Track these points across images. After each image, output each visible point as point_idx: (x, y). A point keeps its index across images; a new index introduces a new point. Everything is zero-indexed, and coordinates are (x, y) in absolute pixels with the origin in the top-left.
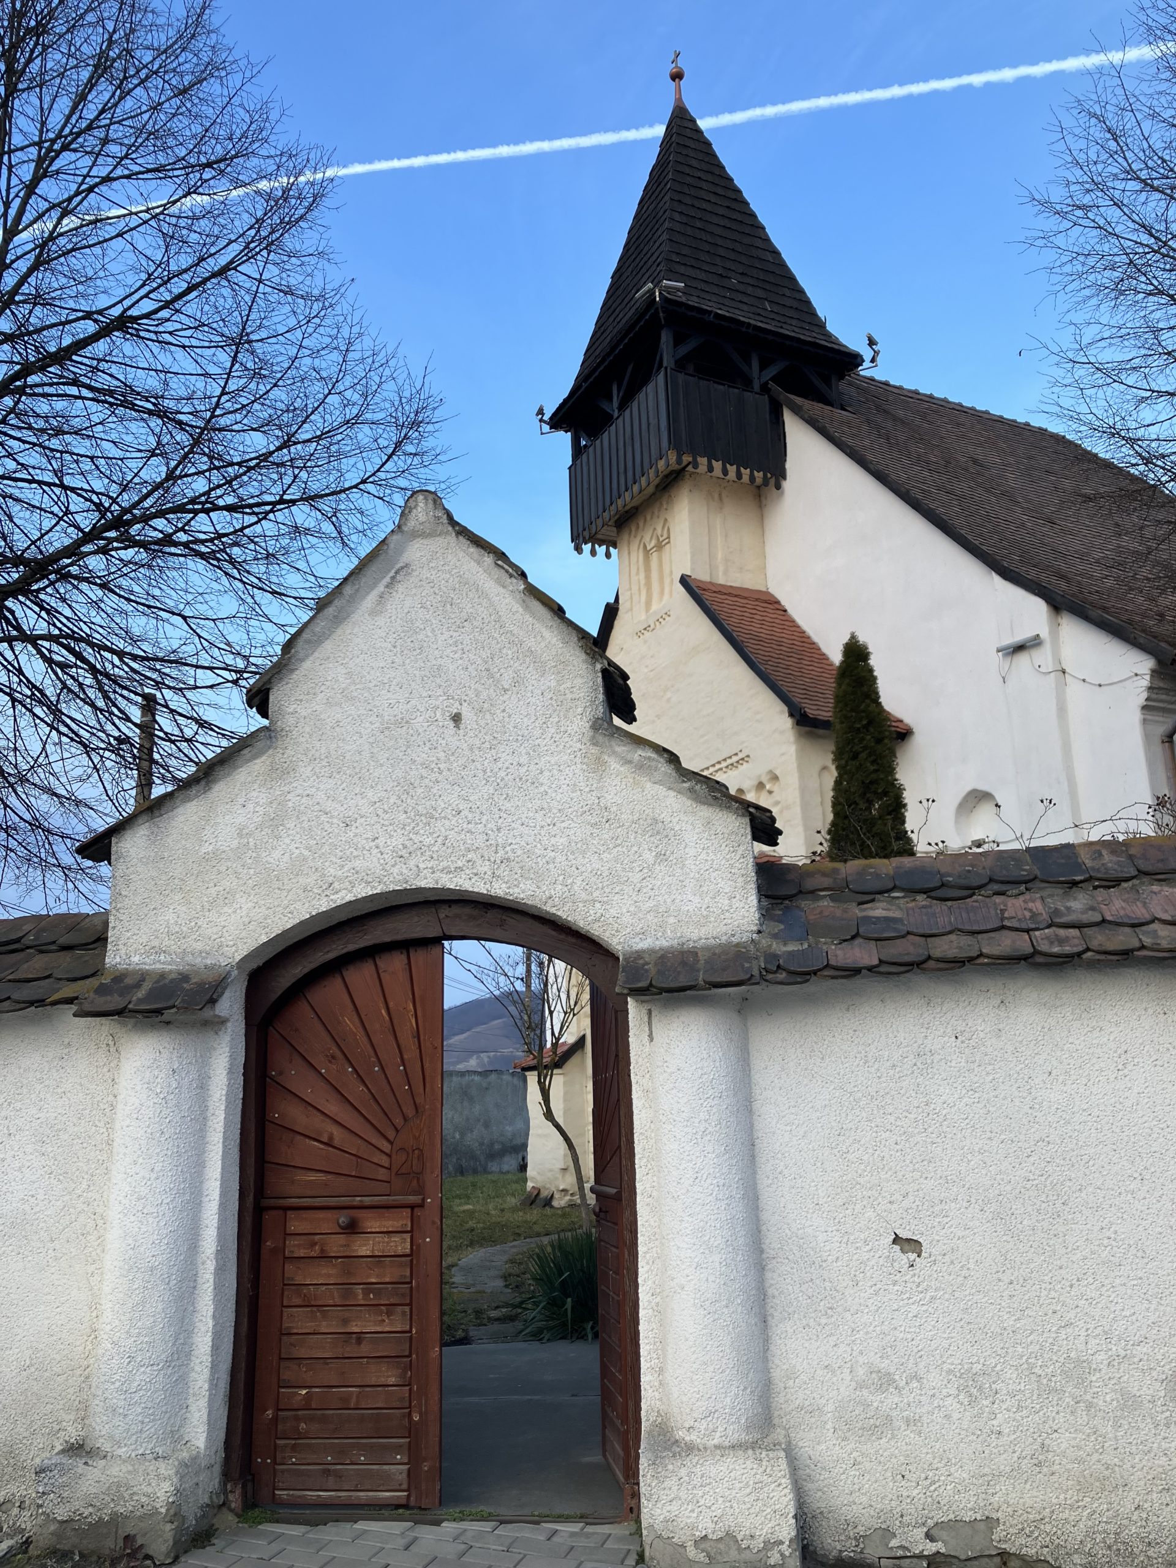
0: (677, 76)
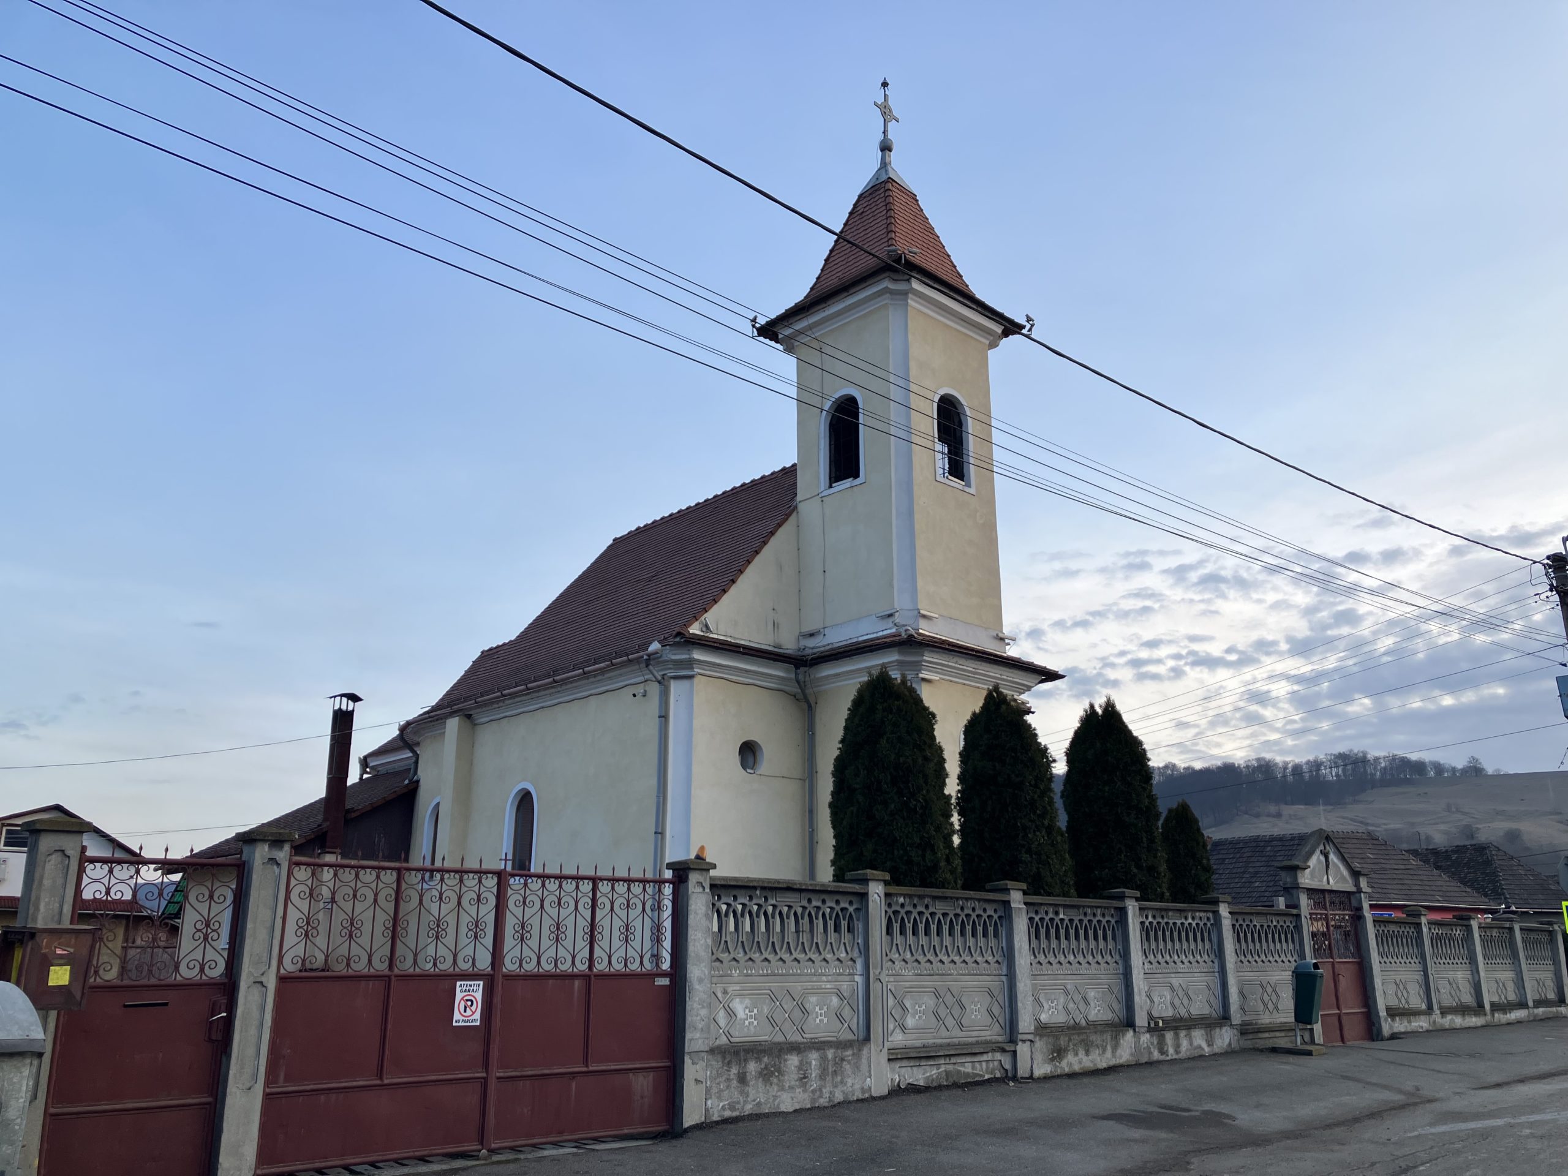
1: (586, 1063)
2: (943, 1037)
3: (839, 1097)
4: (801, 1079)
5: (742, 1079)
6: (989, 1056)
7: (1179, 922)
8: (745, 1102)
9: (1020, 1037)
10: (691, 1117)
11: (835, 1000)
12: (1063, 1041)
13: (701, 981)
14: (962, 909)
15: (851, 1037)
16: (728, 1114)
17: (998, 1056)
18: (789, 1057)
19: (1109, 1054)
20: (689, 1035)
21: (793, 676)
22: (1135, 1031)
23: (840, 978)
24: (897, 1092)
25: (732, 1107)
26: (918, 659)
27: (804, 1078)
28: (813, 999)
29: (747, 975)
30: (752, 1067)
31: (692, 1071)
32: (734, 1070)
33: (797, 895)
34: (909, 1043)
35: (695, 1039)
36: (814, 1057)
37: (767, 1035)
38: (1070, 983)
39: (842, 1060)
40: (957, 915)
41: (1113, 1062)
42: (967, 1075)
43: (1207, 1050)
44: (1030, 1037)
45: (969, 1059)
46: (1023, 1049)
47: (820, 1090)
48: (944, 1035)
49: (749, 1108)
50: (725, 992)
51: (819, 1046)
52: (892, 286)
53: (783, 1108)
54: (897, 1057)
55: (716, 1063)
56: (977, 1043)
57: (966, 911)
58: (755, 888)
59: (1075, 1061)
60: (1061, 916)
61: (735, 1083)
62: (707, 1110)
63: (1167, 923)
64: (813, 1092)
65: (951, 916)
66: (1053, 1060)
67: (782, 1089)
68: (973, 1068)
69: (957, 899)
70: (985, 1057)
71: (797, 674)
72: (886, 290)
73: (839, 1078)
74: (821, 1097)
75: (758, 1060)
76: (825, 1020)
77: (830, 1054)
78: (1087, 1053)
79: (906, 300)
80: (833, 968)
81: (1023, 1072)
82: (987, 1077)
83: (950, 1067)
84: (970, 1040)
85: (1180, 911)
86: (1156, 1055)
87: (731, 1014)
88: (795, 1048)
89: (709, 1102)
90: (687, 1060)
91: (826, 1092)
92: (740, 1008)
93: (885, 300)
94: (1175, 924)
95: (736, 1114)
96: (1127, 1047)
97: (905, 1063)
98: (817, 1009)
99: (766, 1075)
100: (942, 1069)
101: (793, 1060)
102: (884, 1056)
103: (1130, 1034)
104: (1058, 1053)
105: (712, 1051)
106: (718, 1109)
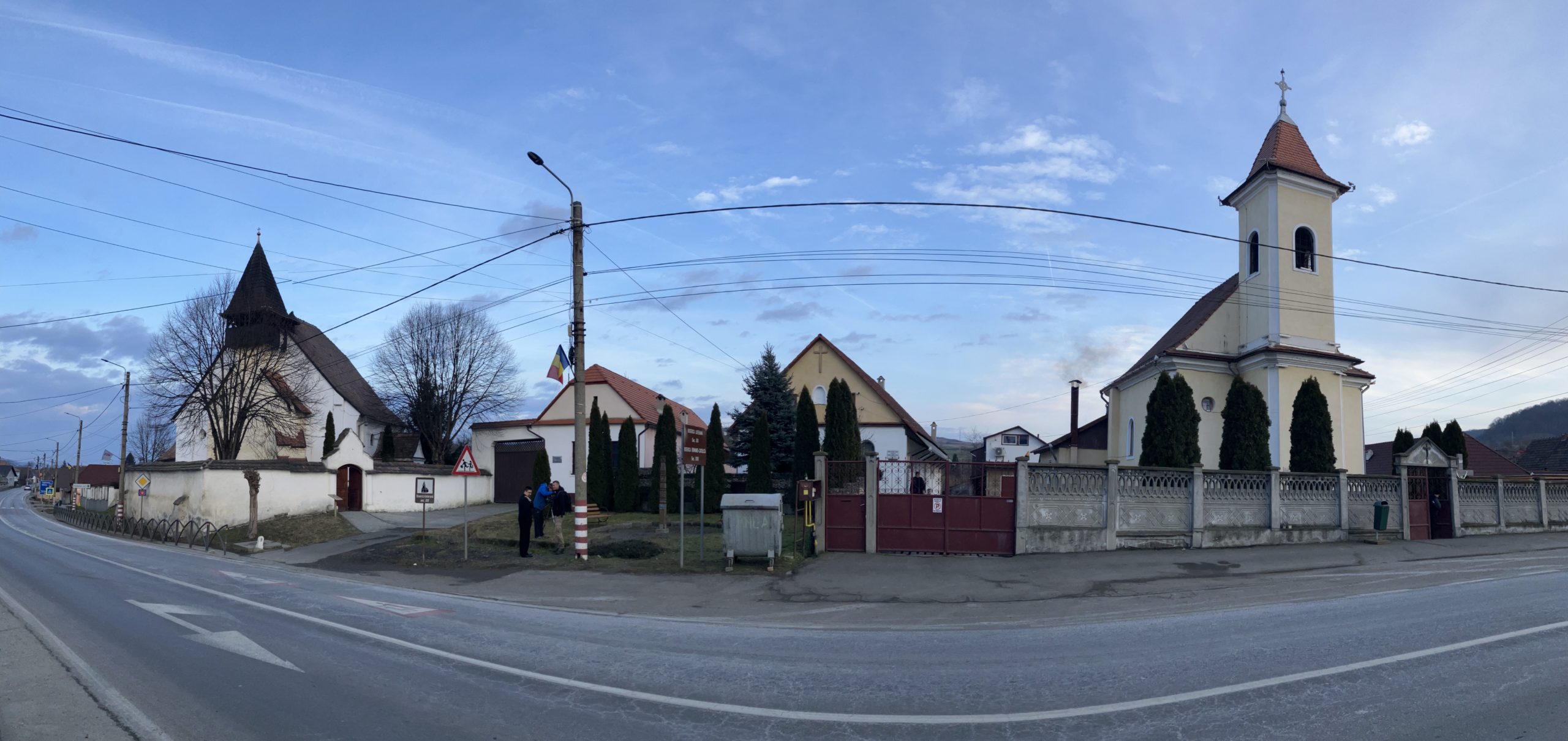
0: (259, 234)
1: (980, 528)
2: (1151, 528)
3: (1089, 548)
4: (1070, 541)
5: (1042, 539)
6: (1177, 537)
7: (1311, 481)
8: (1043, 548)
9: (1194, 530)
10: (1018, 551)
11: (1091, 511)
12: (1222, 533)
13: (1023, 501)
14: (1166, 475)
15: (1099, 526)
16: (1035, 551)
17: (1182, 537)
18: (1064, 532)
19: (1253, 539)
20: (1018, 521)
21: (1227, 367)
22: (1271, 530)
23: (1095, 502)
24: (1121, 549)
25: (1037, 549)
26: (1275, 357)
27: (1071, 541)
28: (1080, 510)
29: (1047, 500)
30: (1046, 535)
31: (1020, 534)
32: (1038, 535)
33: (1073, 470)
34: (1131, 530)
35: (1021, 522)
36: (1077, 534)
37: (1056, 523)
38: (1232, 508)
39: (1091, 535)
40: (1162, 478)
41: (1255, 543)
42: (1164, 544)
43: (1322, 540)
44: (1202, 530)
45: (1164, 538)
46: (1195, 535)
47: (1079, 546)
48: (1152, 527)
49: (1045, 550)
50: (1037, 506)
51: (1080, 528)
52: (1268, 177)
53: (1061, 551)
54: (1120, 535)
55: (1030, 532)
56: (1171, 532)
57: (1168, 476)
58: (1052, 467)
59: (1228, 541)
60: (1229, 478)
61: (1038, 540)
62: (1026, 549)
63: (1303, 482)
64: (1076, 546)
65: (1159, 478)
66: (1215, 541)
67: (1061, 544)
68: (1167, 542)
69: (1163, 471)
70: (1174, 538)
71: (1229, 366)
72: (1266, 180)
73: (1089, 542)
74: (1080, 548)
75: (1050, 532)
76: (1086, 519)
77: (1085, 532)
78: (1238, 538)
79: (1277, 183)
80: (1091, 499)
81: (1195, 544)
82: (1175, 546)
83: (1154, 541)
84: (1167, 530)
85: (1313, 476)
86: (1285, 541)
87: (1039, 515)
88: (1068, 529)
89: (1027, 546)
90: (1018, 530)
91: (1082, 547)
92: (1044, 512)
93: (1267, 184)
94: (1308, 482)
95: (1039, 551)
96: (1265, 537)
97: (1127, 538)
98: (1082, 514)
99: (1053, 538)
100: (1149, 541)
101: (1066, 534)
102: (1114, 534)
103: (1268, 532)
104: (1219, 538)
105: (1029, 527)
106: (1031, 548)
